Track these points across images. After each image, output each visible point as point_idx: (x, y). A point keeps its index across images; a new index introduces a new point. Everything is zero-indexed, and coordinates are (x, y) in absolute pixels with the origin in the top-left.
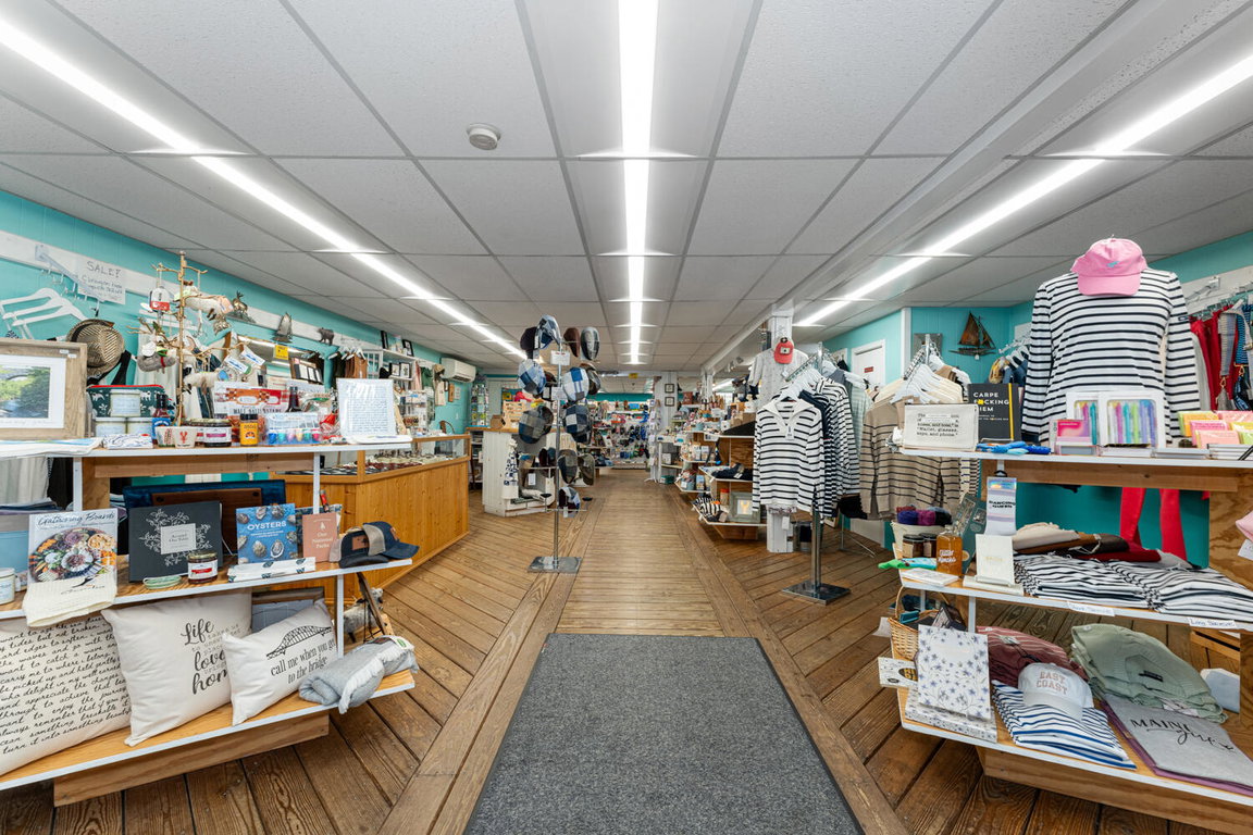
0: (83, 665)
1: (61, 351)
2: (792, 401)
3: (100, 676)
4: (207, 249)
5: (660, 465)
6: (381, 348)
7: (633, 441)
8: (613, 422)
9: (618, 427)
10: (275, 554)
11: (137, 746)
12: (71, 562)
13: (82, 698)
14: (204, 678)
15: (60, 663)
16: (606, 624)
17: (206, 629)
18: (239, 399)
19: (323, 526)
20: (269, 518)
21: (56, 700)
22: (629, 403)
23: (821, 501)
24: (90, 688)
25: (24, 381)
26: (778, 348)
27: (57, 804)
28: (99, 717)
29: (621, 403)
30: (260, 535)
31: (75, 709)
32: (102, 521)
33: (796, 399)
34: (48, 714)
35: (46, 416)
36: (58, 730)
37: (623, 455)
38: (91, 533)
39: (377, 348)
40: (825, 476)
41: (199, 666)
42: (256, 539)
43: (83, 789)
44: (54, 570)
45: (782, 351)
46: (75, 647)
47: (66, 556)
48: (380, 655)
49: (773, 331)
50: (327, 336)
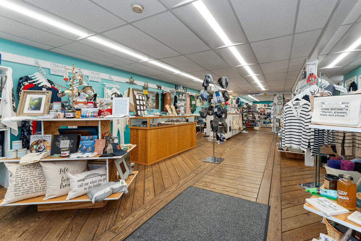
0: (37, 176)
1: (45, 93)
2: (300, 100)
3: (42, 180)
4: (118, 65)
5: (275, 126)
6: (175, 89)
7: (268, 118)
8: (261, 111)
9: (263, 113)
10: (88, 150)
11: (45, 201)
12: (39, 148)
13: (36, 185)
14: (64, 184)
15: (31, 175)
16: (212, 186)
17: (67, 171)
18: (78, 105)
19: (101, 143)
20: (89, 139)
21: (28, 184)
22: (269, 104)
23: (312, 147)
24: (38, 182)
25: (36, 101)
26: (309, 78)
27: (38, 210)
28: (40, 190)
29: (266, 105)
30: (86, 144)
31: (34, 187)
32: (47, 138)
33: (301, 99)
34: (26, 188)
35: (40, 110)
36: (29, 192)
37: (264, 123)
38: (44, 141)
39: (174, 89)
40: (315, 135)
41: (63, 181)
42: (84, 145)
43: (44, 208)
44: (35, 150)
45: (310, 79)
46: (36, 171)
47: (38, 147)
48: (112, 186)
49: (307, 71)
50: (159, 87)
